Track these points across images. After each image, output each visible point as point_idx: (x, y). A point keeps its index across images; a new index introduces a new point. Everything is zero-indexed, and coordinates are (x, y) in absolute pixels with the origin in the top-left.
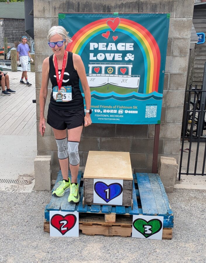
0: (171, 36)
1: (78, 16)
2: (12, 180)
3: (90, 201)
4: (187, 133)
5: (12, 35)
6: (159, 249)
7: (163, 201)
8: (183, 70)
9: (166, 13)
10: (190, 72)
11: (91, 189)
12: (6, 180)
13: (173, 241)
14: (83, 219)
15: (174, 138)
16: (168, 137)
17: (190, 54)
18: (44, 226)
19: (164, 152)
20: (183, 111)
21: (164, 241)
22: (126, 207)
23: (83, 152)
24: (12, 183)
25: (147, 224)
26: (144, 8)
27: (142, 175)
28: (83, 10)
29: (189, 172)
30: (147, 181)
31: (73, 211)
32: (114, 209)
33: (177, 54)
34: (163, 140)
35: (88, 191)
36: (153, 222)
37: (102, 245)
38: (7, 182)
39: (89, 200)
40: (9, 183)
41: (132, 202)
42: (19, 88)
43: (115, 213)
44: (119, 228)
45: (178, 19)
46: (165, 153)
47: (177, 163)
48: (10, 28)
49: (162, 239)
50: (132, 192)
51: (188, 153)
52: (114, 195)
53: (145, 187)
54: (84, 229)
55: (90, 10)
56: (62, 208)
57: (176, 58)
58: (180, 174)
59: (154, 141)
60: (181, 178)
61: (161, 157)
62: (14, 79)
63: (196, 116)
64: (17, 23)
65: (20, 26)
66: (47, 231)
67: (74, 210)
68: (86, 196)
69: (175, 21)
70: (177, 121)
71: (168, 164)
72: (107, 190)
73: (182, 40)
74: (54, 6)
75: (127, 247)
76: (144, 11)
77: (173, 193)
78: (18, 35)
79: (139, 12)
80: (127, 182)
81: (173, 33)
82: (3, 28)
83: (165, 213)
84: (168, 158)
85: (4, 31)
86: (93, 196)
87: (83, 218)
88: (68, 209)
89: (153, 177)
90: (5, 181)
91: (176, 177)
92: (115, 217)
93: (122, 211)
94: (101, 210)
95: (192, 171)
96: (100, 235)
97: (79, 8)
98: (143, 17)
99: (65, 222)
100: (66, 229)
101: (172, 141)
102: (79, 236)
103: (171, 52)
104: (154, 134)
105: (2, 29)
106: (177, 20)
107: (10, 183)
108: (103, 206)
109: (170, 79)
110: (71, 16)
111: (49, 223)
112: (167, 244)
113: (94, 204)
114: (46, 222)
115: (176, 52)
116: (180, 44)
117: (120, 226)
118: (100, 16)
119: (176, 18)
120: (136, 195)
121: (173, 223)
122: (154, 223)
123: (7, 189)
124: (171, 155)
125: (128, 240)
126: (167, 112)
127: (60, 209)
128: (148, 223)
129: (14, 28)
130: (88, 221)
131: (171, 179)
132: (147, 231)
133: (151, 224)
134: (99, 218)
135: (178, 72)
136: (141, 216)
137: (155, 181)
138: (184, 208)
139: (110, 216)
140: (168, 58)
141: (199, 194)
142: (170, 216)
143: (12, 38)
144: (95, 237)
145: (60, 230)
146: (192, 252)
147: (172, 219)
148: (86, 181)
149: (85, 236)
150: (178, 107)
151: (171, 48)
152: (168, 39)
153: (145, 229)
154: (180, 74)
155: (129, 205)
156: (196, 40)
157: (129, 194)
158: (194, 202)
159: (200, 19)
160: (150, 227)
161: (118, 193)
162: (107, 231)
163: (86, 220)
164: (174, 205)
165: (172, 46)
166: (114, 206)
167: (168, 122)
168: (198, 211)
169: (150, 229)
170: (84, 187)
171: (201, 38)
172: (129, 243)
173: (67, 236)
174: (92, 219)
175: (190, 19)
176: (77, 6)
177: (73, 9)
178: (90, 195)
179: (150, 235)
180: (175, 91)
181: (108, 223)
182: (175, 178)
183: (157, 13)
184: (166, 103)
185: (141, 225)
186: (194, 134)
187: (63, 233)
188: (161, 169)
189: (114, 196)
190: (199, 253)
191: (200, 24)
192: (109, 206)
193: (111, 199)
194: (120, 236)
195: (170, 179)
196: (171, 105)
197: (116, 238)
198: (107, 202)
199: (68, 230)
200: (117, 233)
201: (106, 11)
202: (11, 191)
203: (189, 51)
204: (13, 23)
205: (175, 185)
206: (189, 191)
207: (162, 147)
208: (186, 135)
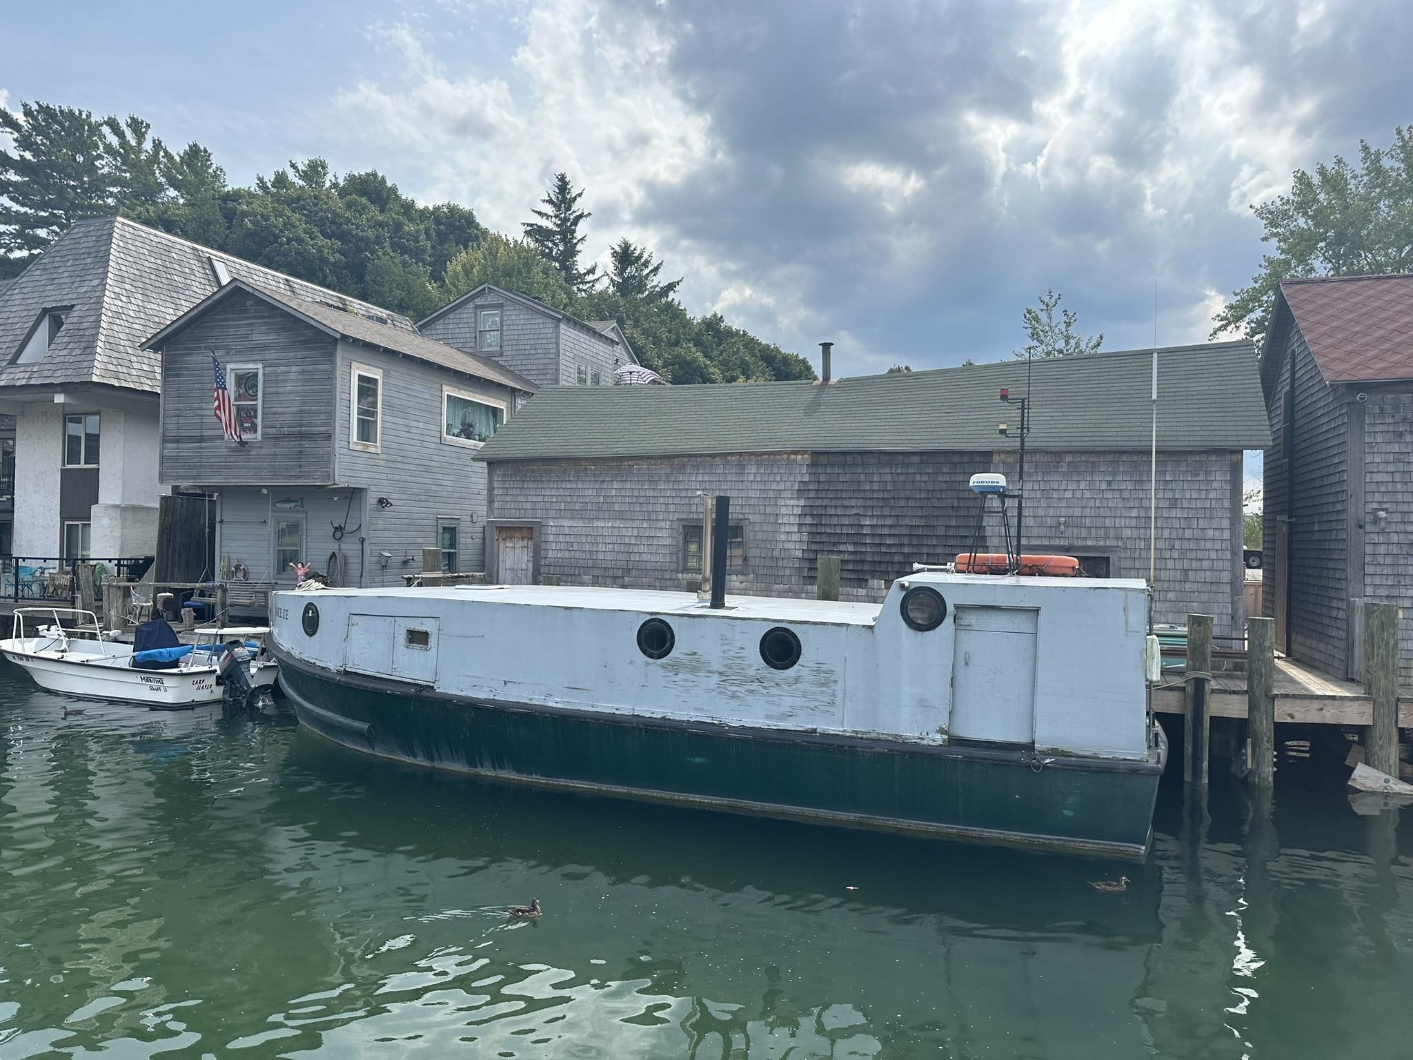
5: (855, 544)
48: (846, 503)
64: (889, 478)
65: (907, 494)
78: (889, 541)
82: (802, 503)
85: (808, 520)
105: (798, 511)
129: (869, 503)
143: (852, 557)
204: (863, 478)
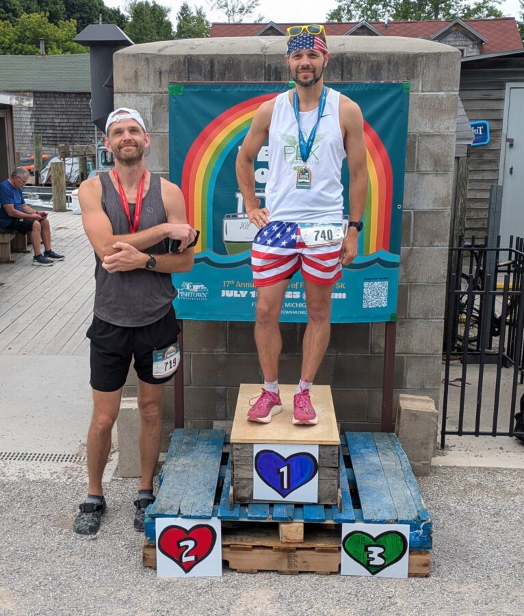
0: (414, 131)
1: (212, 90)
2: (65, 455)
3: (246, 495)
4: (458, 345)
5: (53, 130)
6: (403, 598)
7: (408, 492)
8: (443, 204)
9: (400, 82)
10: (460, 207)
11: (249, 467)
12: (52, 455)
13: (431, 581)
14: (232, 536)
15: (428, 352)
16: (415, 351)
17: (458, 168)
18: (144, 554)
19: (406, 384)
20: (445, 292)
21: (413, 580)
22: (327, 507)
23: (226, 389)
24: (66, 461)
25: (374, 543)
26: (354, 70)
27: (360, 436)
28: (223, 76)
29: (464, 430)
30: (370, 450)
31: (209, 518)
32: (299, 511)
33: (428, 169)
34: (403, 357)
35: (241, 473)
36: (387, 538)
37: (273, 593)
38: (53, 460)
39: (244, 494)
40: (59, 461)
41: (340, 495)
42: (72, 248)
43: (303, 521)
44: (312, 555)
45: (427, 93)
46: (408, 386)
47: (437, 408)
48: (48, 113)
49: (409, 577)
50: (339, 473)
51: (460, 389)
52: (298, 480)
53: (367, 462)
54: (235, 559)
55: (237, 76)
56: (184, 512)
57: (426, 177)
58: (444, 433)
59: (383, 359)
60: (446, 444)
61: (401, 395)
62: (60, 228)
63: (475, 306)
64: (64, 103)
65: (71, 110)
66: (149, 564)
67: (210, 515)
68: (237, 483)
69: (423, 98)
70: (432, 315)
71: (417, 411)
72: (284, 470)
73: (438, 139)
74: (157, 67)
75: (331, 596)
76: (353, 78)
77: (429, 477)
78: (65, 129)
79: (342, 80)
80: (327, 450)
81: (418, 123)
82: (31, 113)
83: (413, 516)
84: (416, 397)
85: (34, 120)
86: (252, 484)
87: (232, 534)
88: (198, 514)
89: (383, 440)
90: (50, 458)
91: (435, 441)
92: (301, 530)
93: (317, 515)
94: (271, 513)
95: (469, 426)
96: (269, 571)
97: (212, 72)
98: (352, 89)
99: (191, 544)
100: (192, 558)
101: (424, 360)
102: (223, 576)
103: (416, 164)
104: (383, 345)
105: (29, 116)
106: (426, 95)
107: (62, 461)
108: (275, 505)
109: (414, 223)
110: (196, 90)
111: (154, 547)
112: (420, 587)
113: (254, 502)
114: (147, 544)
115: (426, 166)
116: (434, 146)
117: (313, 549)
118: (260, 90)
119: (422, 91)
120: (348, 480)
121: (431, 538)
122: (388, 541)
123: (55, 476)
124: (422, 390)
125: (332, 580)
126: (410, 296)
127: (179, 514)
128: (377, 541)
129: (57, 113)
130: (241, 540)
131: (424, 444)
132: (373, 559)
133: (382, 544)
134: (267, 533)
135: (431, 207)
136: (359, 526)
137: (390, 449)
138: (455, 508)
139: (291, 527)
140: (408, 177)
141: (488, 478)
142: (423, 524)
143: (52, 135)
144: (259, 575)
145: (180, 563)
146: (476, 603)
147: (428, 529)
148: (237, 449)
149: (237, 574)
150: (434, 284)
151: (414, 156)
152: (409, 135)
153: (370, 556)
154: (436, 213)
155: (332, 501)
156: (469, 137)
157: (332, 477)
158: (476, 495)
159: (477, 92)
160: (381, 550)
161: (307, 474)
162: (286, 560)
163: (239, 537)
164: (432, 502)
165: (416, 152)
166: (299, 505)
167: (412, 316)
168: (486, 515)
169: (380, 555)
170: (232, 462)
171: (481, 133)
172: (334, 587)
173: (196, 576)
174: (250, 535)
175: (453, 93)
176: (209, 68)
177: (201, 75)
178: (245, 482)
179: (380, 568)
180: (427, 249)
181: (287, 543)
182: (432, 441)
183: (382, 82)
184: (407, 275)
185: (360, 547)
186: (474, 345)
187: (187, 568)
188: (401, 421)
189: (300, 482)
190: (490, 604)
191: (476, 103)
192: (288, 506)
193: (292, 488)
194: (315, 572)
195: (422, 444)
196: (419, 281)
197: (305, 577)
198: (284, 496)
199: (197, 561)
200: (308, 566)
201: (272, 78)
202: (64, 479)
203: (453, 162)
204: (54, 102)
205: (433, 459)
206: (465, 471)
207: (403, 374)
208: (456, 348)
